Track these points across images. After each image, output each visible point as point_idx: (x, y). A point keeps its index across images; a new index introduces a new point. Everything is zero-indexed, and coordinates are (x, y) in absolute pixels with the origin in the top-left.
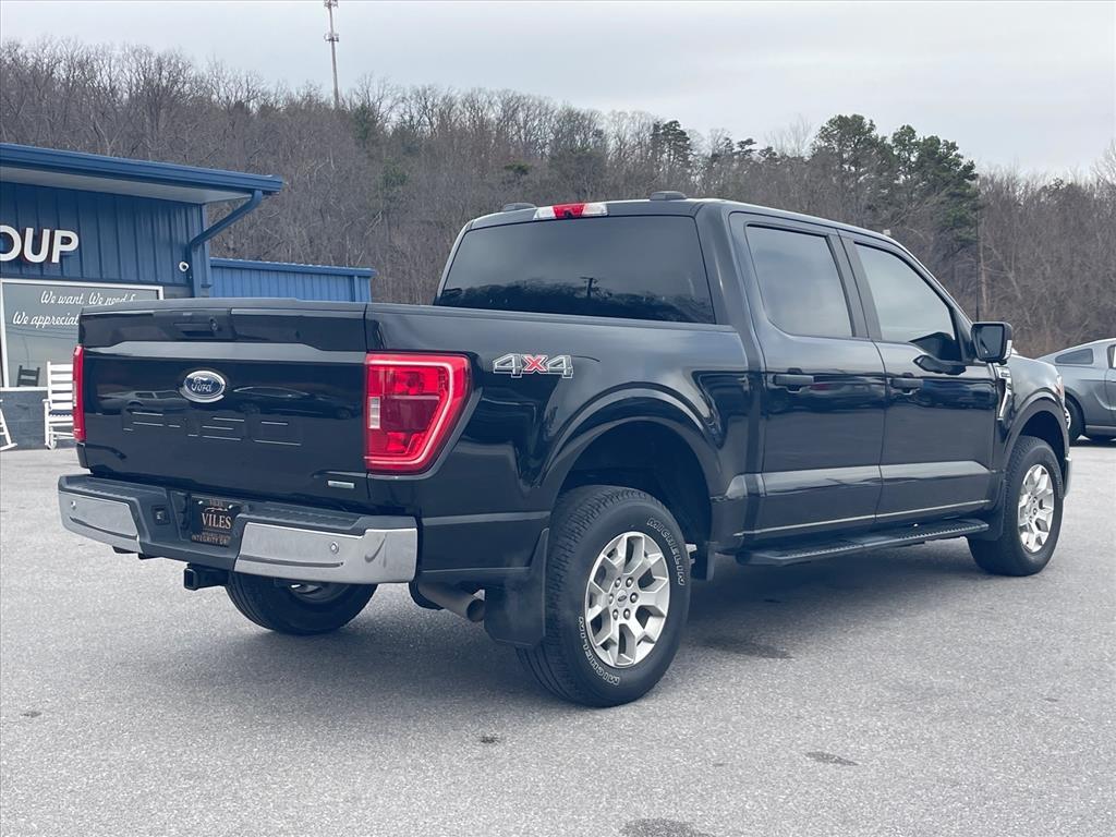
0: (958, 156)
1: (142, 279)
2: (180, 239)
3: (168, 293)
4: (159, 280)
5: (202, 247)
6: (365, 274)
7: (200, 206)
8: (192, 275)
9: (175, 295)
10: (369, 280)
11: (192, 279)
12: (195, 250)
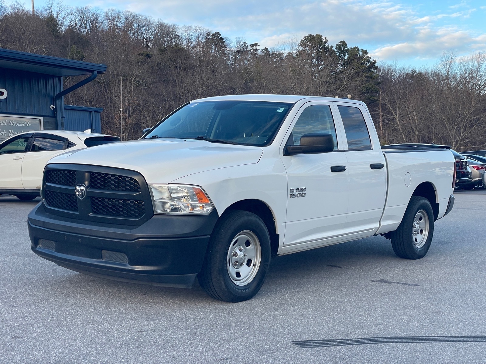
0: (368, 57)
1: (34, 113)
2: (50, 94)
3: (45, 120)
4: (41, 114)
5: (61, 98)
6: (98, 111)
7: (60, 77)
8: (56, 112)
9: (48, 122)
10: (99, 114)
11: (56, 114)
12: (58, 100)
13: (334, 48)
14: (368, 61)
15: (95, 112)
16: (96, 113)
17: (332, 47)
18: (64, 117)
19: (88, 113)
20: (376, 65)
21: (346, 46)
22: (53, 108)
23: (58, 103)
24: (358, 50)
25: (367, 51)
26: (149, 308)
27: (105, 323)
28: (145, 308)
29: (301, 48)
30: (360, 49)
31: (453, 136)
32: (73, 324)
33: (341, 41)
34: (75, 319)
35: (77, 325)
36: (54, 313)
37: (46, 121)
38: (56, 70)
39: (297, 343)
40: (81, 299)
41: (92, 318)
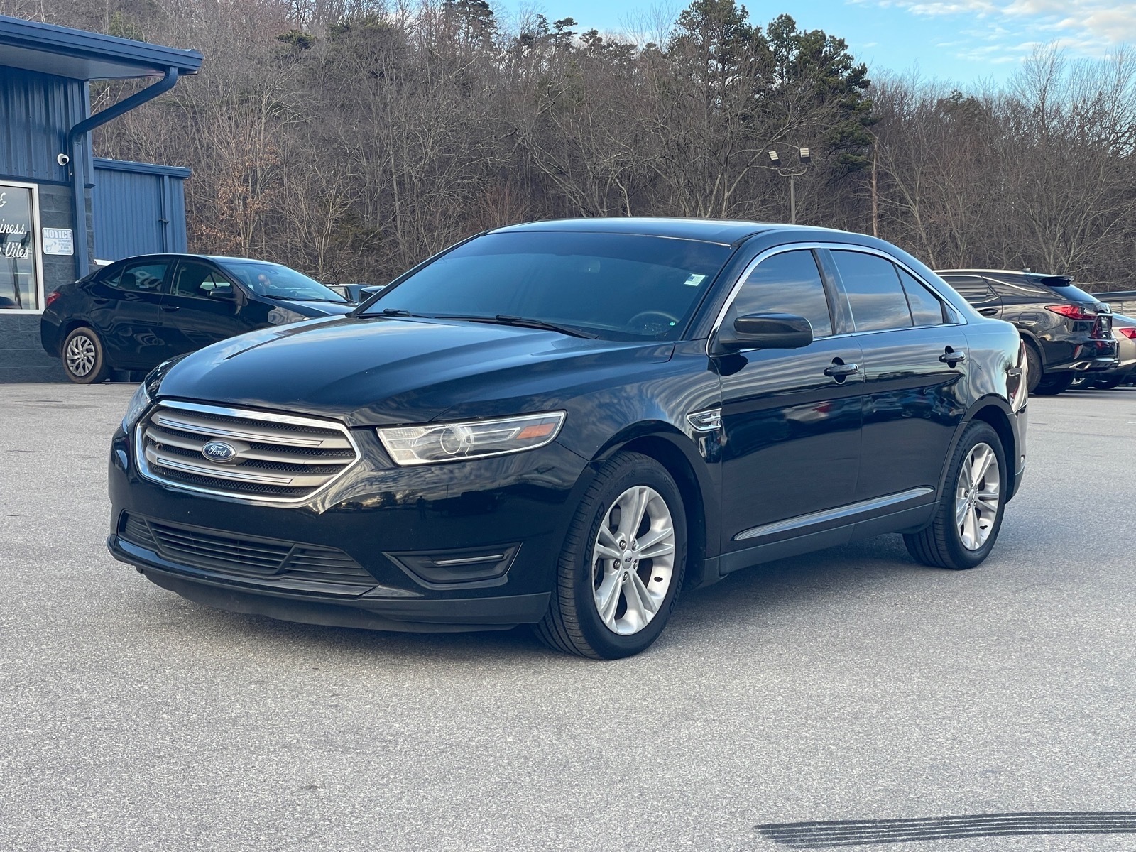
0: (847, 57)
1: (14, 174)
2: (58, 125)
3: (44, 193)
4: (34, 175)
5: (85, 136)
6: (180, 174)
7: (81, 83)
8: (73, 171)
9: (52, 196)
10: (181, 182)
11: (73, 177)
12: (78, 140)
13: (764, 33)
14: (847, 67)
15: (170, 177)
16: (172, 179)
17: (758, 30)
18: (92, 186)
19: (154, 178)
20: (867, 77)
21: (793, 27)
22: (64, 160)
23: (77, 148)
24: (824, 37)
25: (844, 40)
26: (332, 713)
27: (208, 758)
28: (321, 711)
29: (684, 32)
30: (827, 37)
31: (1052, 257)
32: (113, 762)
33: (782, 16)
34: (121, 745)
35: (126, 765)
36: (59, 723)
37: (47, 195)
38: (74, 62)
39: (771, 831)
40: (138, 681)
41: (168, 741)
